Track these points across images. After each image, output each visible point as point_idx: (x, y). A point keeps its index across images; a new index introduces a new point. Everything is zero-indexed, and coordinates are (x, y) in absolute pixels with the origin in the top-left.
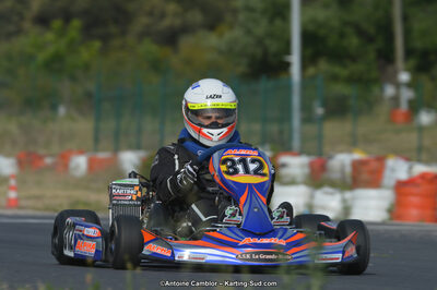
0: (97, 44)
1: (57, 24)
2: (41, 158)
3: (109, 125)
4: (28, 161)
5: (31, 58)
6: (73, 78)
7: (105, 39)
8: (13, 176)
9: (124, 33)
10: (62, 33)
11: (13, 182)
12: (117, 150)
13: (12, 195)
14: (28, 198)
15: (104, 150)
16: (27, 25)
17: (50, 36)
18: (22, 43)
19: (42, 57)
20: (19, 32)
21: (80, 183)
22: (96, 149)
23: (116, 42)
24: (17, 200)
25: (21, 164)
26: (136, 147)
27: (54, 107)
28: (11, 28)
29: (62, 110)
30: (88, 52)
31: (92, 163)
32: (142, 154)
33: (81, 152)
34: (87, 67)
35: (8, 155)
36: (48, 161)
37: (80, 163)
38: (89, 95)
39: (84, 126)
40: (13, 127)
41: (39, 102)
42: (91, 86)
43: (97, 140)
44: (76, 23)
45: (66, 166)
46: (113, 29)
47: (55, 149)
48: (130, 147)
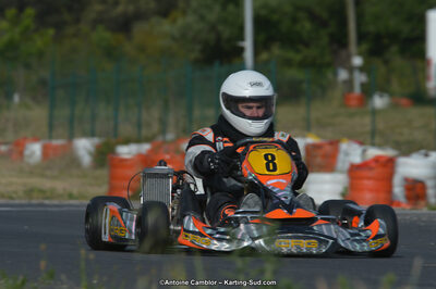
0: (51, 32)
1: (11, 12)
3: (63, 113)
6: (28, 66)
7: (59, 26)
9: (78, 21)
10: (15, 22)
12: (71, 137)
15: (58, 138)
17: (4, 24)
21: (34, 171)
22: (51, 137)
23: (70, 30)
26: (92, 134)
27: (9, 96)
29: (16, 98)
30: (42, 40)
31: (45, 150)
32: (96, 141)
33: (36, 139)
34: (41, 54)
36: (3, 148)
37: (35, 150)
38: (43, 83)
39: (39, 113)
42: (46, 74)
43: (51, 127)
44: (30, 11)
45: (21, 154)
46: (67, 17)
47: (10, 136)
48: (85, 135)
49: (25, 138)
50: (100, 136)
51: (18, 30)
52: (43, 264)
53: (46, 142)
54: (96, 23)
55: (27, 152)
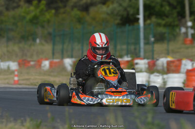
0: (53, 11)
1: (35, 3)
2: (29, 62)
3: (59, 47)
4: (23, 63)
5: (24, 18)
6: (43, 27)
7: (57, 9)
8: (16, 70)
9: (65, 6)
10: (37, 6)
11: (16, 73)
12: (63, 58)
13: (16, 78)
14: (23, 80)
15: (57, 58)
16: (22, 3)
17: (32, 8)
18: (20, 11)
19: (29, 17)
20: (18, 6)
21: (46, 73)
22: (53, 58)
23: (62, 10)
24: (18, 81)
25: (19, 65)
26: (72, 57)
27: (34, 40)
28: (15, 5)
29: (38, 41)
30: (49, 15)
31: (51, 64)
32: (74, 59)
33: (47, 59)
34: (49, 21)
35: (14, 61)
36: (32, 63)
37: (46, 64)
38: (50, 34)
39: (48, 47)
40: (16, 48)
41: (27, 37)
42: (51, 30)
43: (53, 54)
44: (43, 2)
45: (40, 66)
46: (60, 5)
47: (35, 58)
48: (68, 57)
49: (42, 59)
50: (75, 57)
51: (38, 10)
52: (49, 115)
53: (51, 60)
54: (73, 7)
55: (43, 65)
